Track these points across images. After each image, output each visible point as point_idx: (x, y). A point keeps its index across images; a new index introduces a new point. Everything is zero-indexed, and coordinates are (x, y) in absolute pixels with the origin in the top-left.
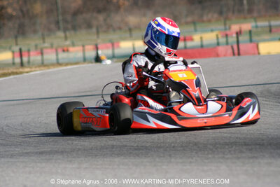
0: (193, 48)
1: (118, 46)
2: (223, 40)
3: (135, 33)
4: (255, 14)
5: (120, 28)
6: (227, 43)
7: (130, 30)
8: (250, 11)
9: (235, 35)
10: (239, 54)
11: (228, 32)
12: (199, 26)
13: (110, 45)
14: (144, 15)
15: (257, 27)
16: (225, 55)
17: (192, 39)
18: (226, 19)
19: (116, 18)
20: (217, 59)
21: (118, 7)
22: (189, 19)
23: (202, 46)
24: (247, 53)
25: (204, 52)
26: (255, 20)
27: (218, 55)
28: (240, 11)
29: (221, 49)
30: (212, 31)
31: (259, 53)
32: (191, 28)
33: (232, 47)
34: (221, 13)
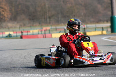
0: (30, 35)
1: (4, 34)
2: (40, 32)
3: (10, 29)
4: (51, 24)
5: (5, 28)
6: (42, 34)
7: (9, 28)
8: (50, 23)
9: (44, 31)
10: (45, 37)
11: (42, 30)
12: (32, 28)
13: (1, 33)
14: (14, 23)
15: (52, 28)
16: (41, 38)
17: (29, 32)
18: (42, 25)
19: (4, 24)
20: (38, 39)
21: (5, 21)
22: (29, 25)
23: (33, 34)
24: (48, 37)
25: (33, 36)
26: (51, 26)
27: (38, 38)
28: (46, 23)
29: (39, 36)
30: (37, 29)
31: (52, 37)
32: (30, 28)
33: (43, 35)
34: (40, 23)
